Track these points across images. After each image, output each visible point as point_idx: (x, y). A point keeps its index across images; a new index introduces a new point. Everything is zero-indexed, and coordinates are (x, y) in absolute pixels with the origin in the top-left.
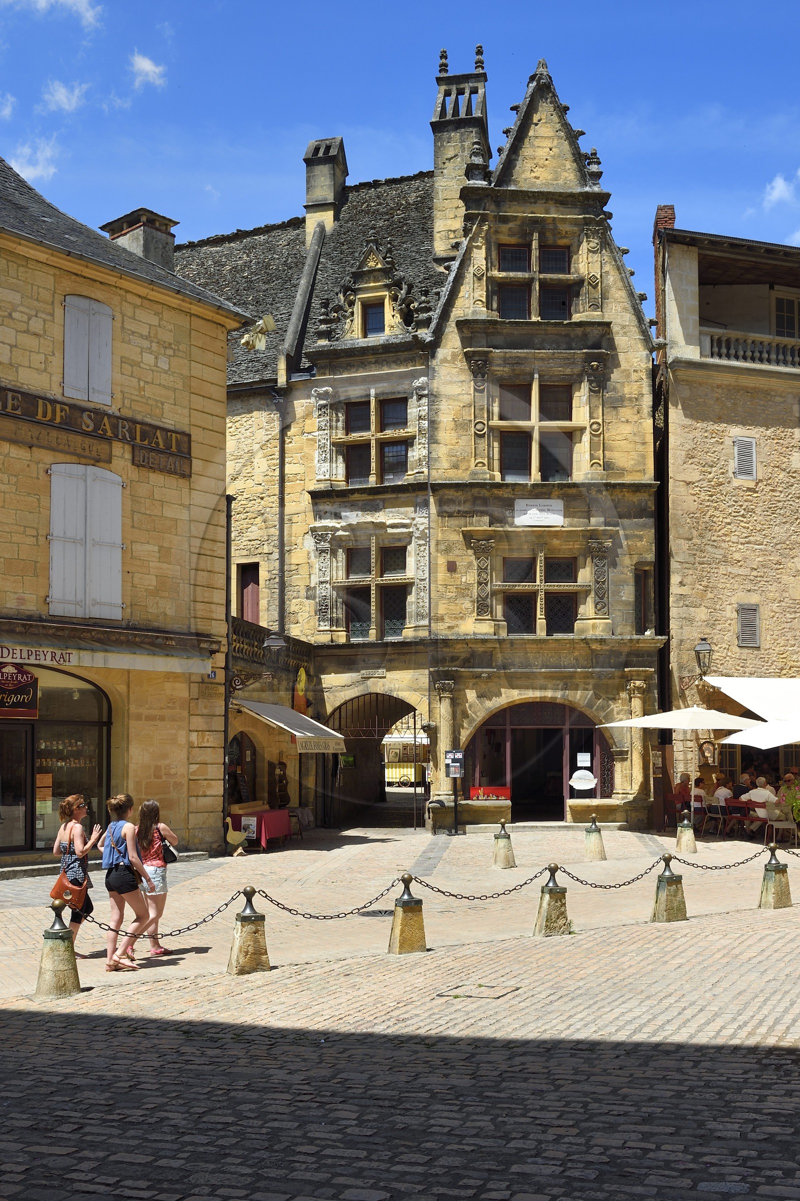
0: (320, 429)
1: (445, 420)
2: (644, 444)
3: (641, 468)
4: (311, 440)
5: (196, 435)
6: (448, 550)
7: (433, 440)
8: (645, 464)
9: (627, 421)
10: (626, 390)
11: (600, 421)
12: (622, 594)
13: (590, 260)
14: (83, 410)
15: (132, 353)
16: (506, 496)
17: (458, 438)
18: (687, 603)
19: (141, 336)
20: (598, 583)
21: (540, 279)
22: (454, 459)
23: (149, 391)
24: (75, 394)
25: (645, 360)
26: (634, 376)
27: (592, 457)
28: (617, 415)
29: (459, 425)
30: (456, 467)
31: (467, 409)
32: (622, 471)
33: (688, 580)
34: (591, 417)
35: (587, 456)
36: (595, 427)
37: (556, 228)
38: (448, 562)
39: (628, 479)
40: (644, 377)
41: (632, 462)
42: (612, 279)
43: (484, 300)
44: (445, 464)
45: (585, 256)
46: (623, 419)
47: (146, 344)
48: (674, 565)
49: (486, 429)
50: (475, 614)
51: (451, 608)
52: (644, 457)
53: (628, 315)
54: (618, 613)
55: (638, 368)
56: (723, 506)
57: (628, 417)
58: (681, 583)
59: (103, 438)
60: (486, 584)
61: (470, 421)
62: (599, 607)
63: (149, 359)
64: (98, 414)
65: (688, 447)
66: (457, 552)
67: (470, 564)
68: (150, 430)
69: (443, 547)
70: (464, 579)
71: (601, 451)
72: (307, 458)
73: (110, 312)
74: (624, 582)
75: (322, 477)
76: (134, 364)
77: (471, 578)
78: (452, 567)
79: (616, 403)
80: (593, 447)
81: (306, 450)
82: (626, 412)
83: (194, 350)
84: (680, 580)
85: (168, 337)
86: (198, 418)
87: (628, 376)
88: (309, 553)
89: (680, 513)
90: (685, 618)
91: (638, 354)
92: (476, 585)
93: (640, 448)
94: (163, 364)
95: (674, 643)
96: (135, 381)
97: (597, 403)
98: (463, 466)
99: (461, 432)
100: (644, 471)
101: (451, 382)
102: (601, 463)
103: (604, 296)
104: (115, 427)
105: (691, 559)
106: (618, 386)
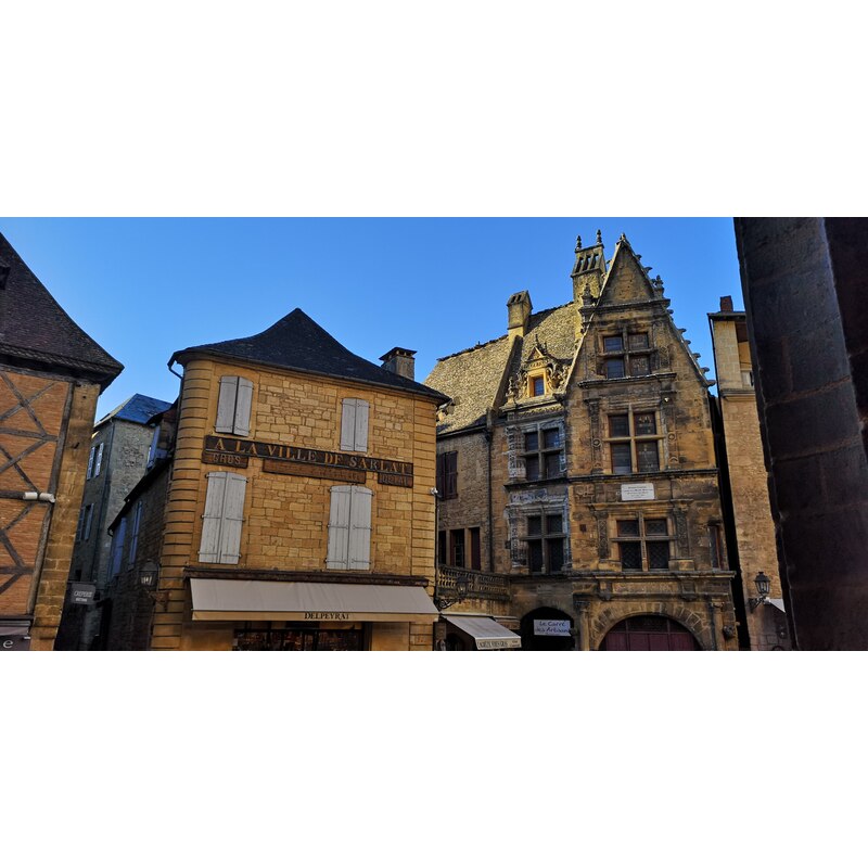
0: (511, 449)
1: (575, 440)
5: (416, 463)
6: (580, 518)
7: (569, 453)
8: (708, 457)
9: (693, 432)
10: (691, 412)
11: (675, 433)
12: (698, 542)
14: (350, 456)
15: (380, 423)
16: (616, 483)
17: (584, 449)
18: (750, 547)
19: (385, 414)
20: (681, 534)
21: (629, 353)
22: (581, 463)
23: (389, 442)
24: (346, 448)
25: (700, 393)
26: (695, 404)
27: (671, 455)
28: (686, 427)
29: (583, 443)
30: (582, 467)
31: (588, 433)
32: (693, 463)
33: (749, 531)
34: (668, 431)
35: (667, 455)
36: (671, 437)
37: (637, 323)
38: (581, 525)
39: (698, 467)
40: (703, 404)
41: (699, 457)
43: (595, 369)
44: (576, 466)
45: (657, 337)
46: (690, 431)
47: (388, 418)
48: (737, 521)
49: (601, 443)
50: (599, 558)
51: (584, 553)
52: (707, 453)
54: (697, 556)
55: (698, 398)
57: (693, 429)
59: (360, 471)
60: (606, 538)
61: (591, 439)
62: (683, 551)
63: (390, 425)
64: (359, 458)
66: (586, 519)
67: (594, 526)
68: (388, 464)
69: (578, 516)
70: (591, 536)
71: (677, 452)
73: (367, 404)
75: (512, 477)
76: (380, 429)
77: (595, 535)
78: (583, 528)
79: (683, 420)
80: (670, 448)
81: (503, 461)
82: (691, 426)
83: (417, 418)
85: (401, 413)
86: (417, 454)
88: (506, 521)
94: (398, 427)
95: (743, 575)
96: (381, 438)
97: (671, 422)
98: (588, 466)
100: (708, 462)
101: (577, 419)
102: (678, 458)
103: (672, 358)
104: (368, 464)
106: (685, 410)
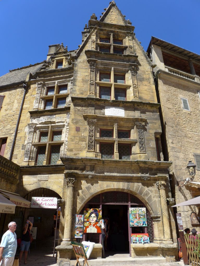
0: (37, 94)
1: (79, 79)
2: (153, 92)
3: (153, 100)
4: (34, 97)
6: (77, 123)
7: (74, 85)
8: (154, 99)
9: (146, 85)
10: (144, 76)
11: (136, 84)
12: (150, 144)
13: (129, 42)
16: (102, 105)
17: (84, 84)
18: (175, 150)
20: (140, 139)
21: (113, 45)
22: (82, 91)
25: (150, 69)
26: (147, 73)
27: (134, 95)
28: (142, 83)
29: (84, 81)
31: (87, 77)
33: (174, 142)
34: (133, 83)
35: (132, 95)
36: (134, 85)
37: (118, 34)
38: (76, 127)
39: (148, 102)
40: (150, 73)
41: (149, 98)
42: (136, 47)
43: (95, 48)
44: (78, 93)
45: (128, 42)
46: (144, 85)
49: (94, 83)
50: (87, 149)
51: (76, 146)
52: (153, 96)
53: (143, 57)
54: (149, 152)
55: (148, 71)
56: (181, 118)
57: (146, 84)
58: (172, 142)
60: (92, 137)
61: (89, 80)
62: (141, 149)
65: (167, 97)
66: (80, 124)
67: (86, 129)
69: (75, 121)
70: (83, 135)
71: (137, 93)
72: (31, 103)
74: (151, 140)
75: (35, 108)
77: (86, 134)
78: (78, 129)
79: (142, 80)
80: (134, 92)
81: (31, 100)
82: (145, 83)
84: (171, 141)
87: (145, 72)
88: (26, 133)
89: (168, 118)
90: (176, 156)
91: (148, 67)
92: (88, 137)
93: (152, 94)
97: (135, 79)
98: (85, 94)
99: (85, 83)
101: (82, 68)
102: (138, 97)
103: (135, 51)
105: (174, 134)
106: (142, 75)
